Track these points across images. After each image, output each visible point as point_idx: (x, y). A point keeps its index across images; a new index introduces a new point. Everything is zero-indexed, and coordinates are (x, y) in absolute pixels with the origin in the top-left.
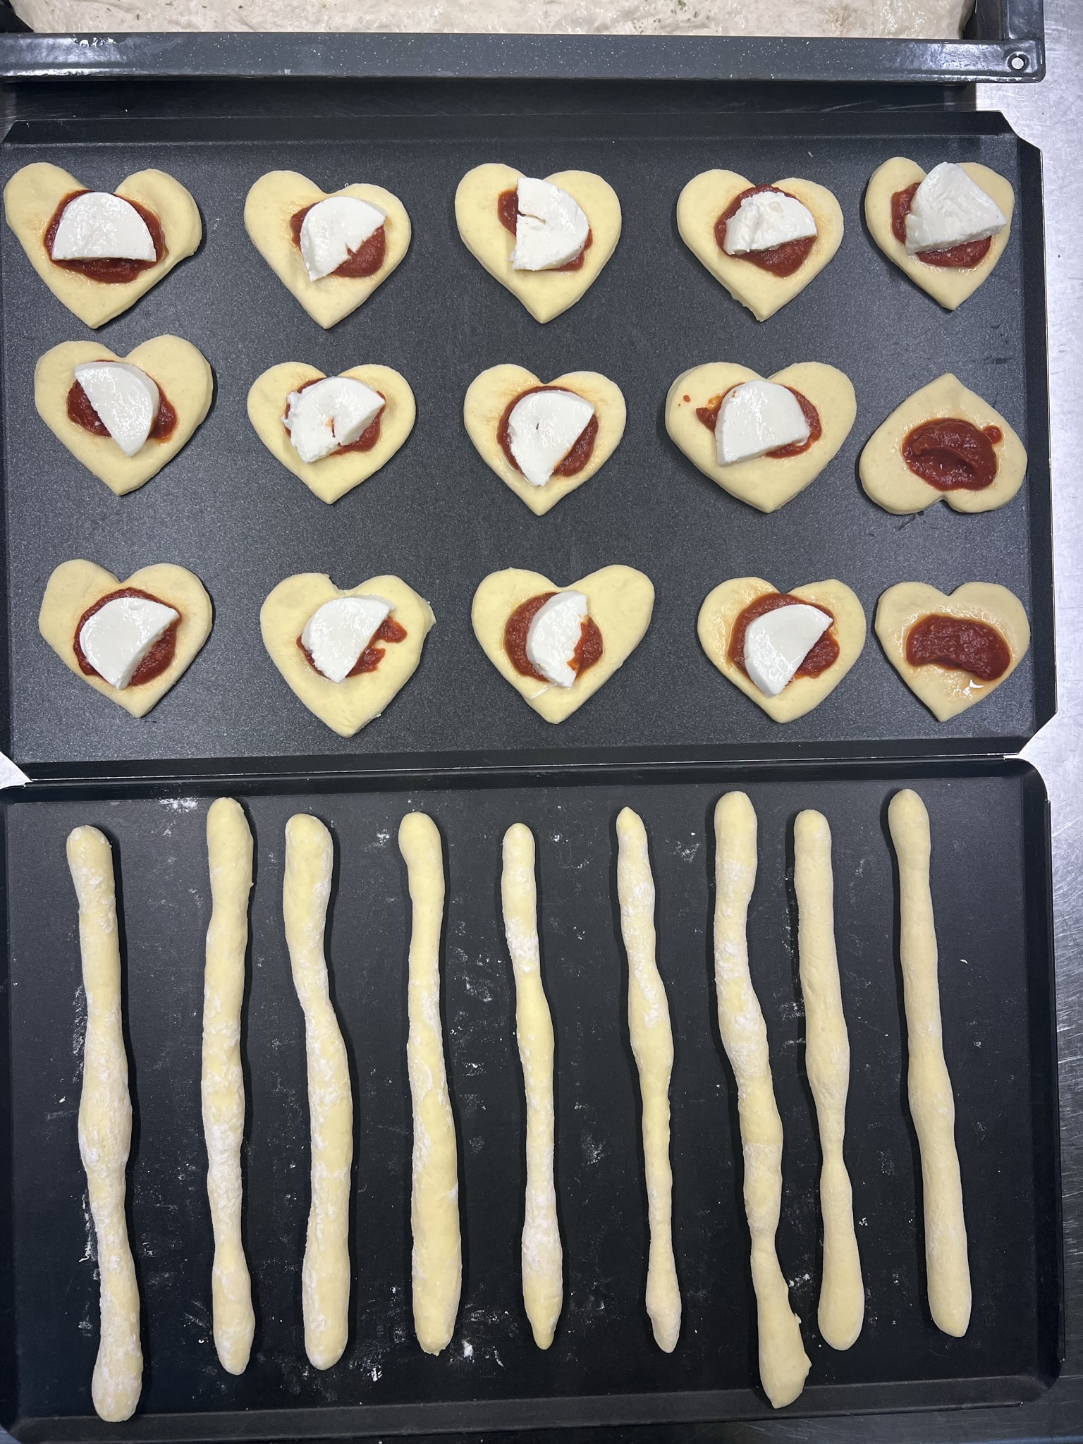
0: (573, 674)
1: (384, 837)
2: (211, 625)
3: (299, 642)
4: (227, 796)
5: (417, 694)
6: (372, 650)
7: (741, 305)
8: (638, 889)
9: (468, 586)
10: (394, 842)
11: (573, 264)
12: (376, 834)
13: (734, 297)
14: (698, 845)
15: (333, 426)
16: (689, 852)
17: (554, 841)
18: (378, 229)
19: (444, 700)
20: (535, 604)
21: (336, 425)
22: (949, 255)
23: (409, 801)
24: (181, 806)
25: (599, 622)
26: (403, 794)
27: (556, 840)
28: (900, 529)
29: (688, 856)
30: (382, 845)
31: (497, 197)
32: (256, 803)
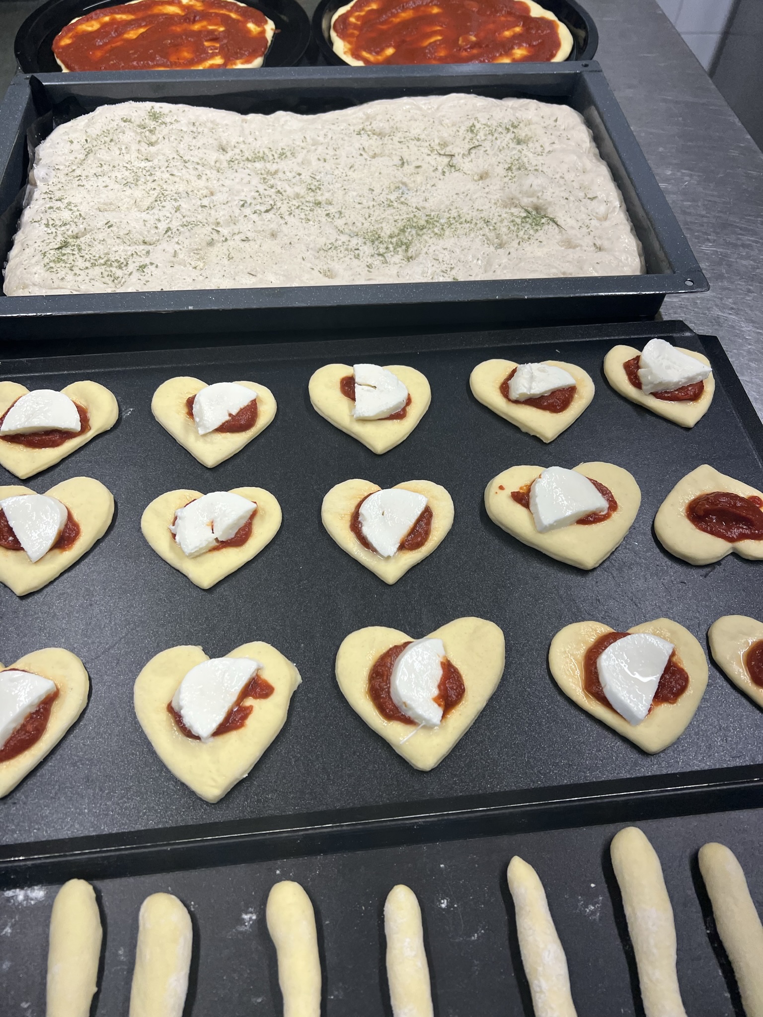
0: (439, 711)
1: (250, 919)
2: (86, 701)
3: (170, 709)
4: (79, 878)
5: (285, 753)
6: (240, 707)
7: (530, 435)
8: (547, 953)
9: (330, 647)
10: (262, 922)
11: (399, 415)
12: (241, 915)
13: (524, 430)
14: (601, 898)
15: (212, 526)
16: (593, 908)
17: (441, 908)
18: (252, 401)
19: (312, 756)
20: (396, 652)
21: (215, 525)
22: (677, 392)
23: (278, 872)
24: (27, 898)
25: (457, 663)
26: (271, 863)
27: (443, 906)
28: (705, 577)
29: (593, 913)
30: (248, 928)
31: (339, 381)
32: (108, 885)
